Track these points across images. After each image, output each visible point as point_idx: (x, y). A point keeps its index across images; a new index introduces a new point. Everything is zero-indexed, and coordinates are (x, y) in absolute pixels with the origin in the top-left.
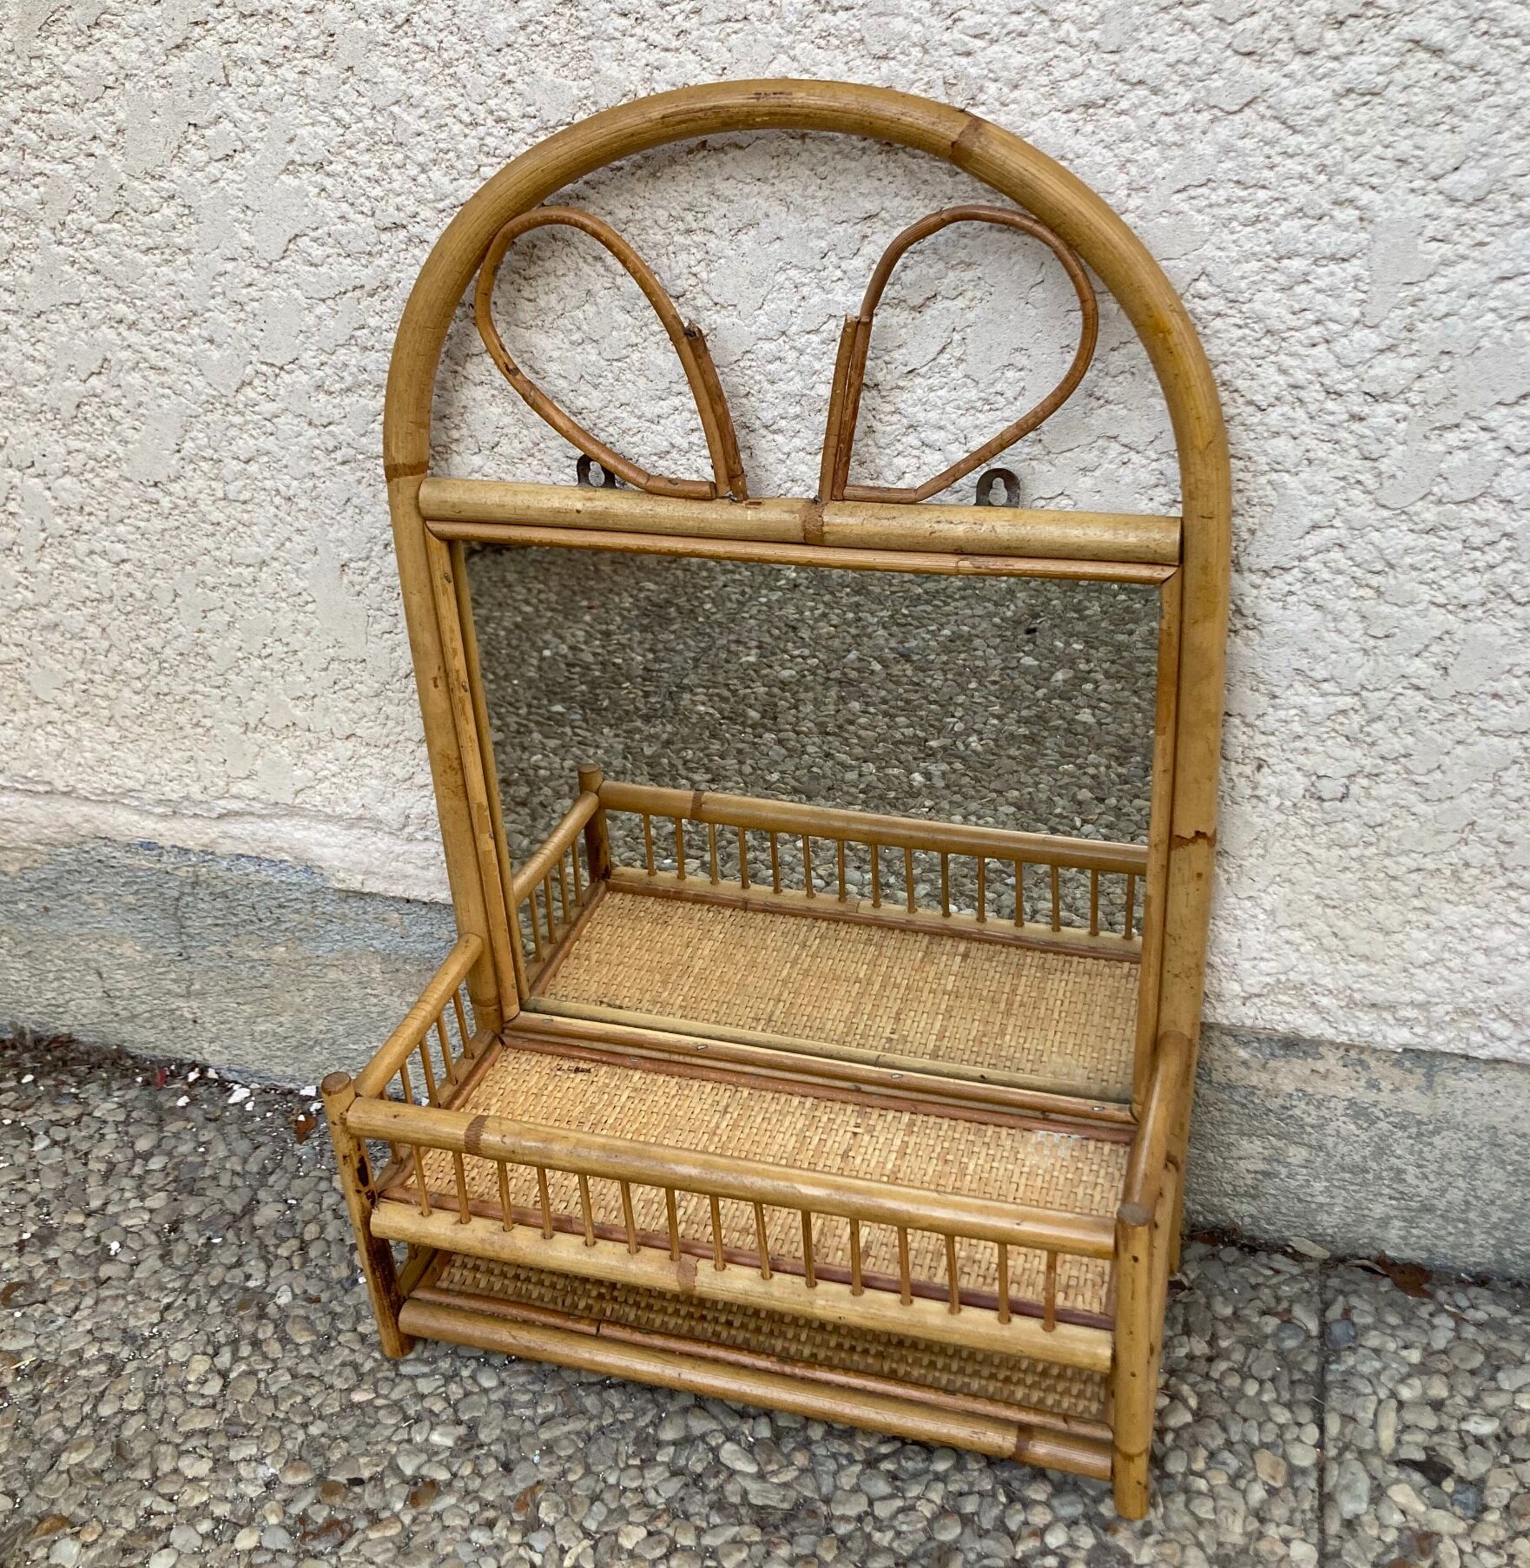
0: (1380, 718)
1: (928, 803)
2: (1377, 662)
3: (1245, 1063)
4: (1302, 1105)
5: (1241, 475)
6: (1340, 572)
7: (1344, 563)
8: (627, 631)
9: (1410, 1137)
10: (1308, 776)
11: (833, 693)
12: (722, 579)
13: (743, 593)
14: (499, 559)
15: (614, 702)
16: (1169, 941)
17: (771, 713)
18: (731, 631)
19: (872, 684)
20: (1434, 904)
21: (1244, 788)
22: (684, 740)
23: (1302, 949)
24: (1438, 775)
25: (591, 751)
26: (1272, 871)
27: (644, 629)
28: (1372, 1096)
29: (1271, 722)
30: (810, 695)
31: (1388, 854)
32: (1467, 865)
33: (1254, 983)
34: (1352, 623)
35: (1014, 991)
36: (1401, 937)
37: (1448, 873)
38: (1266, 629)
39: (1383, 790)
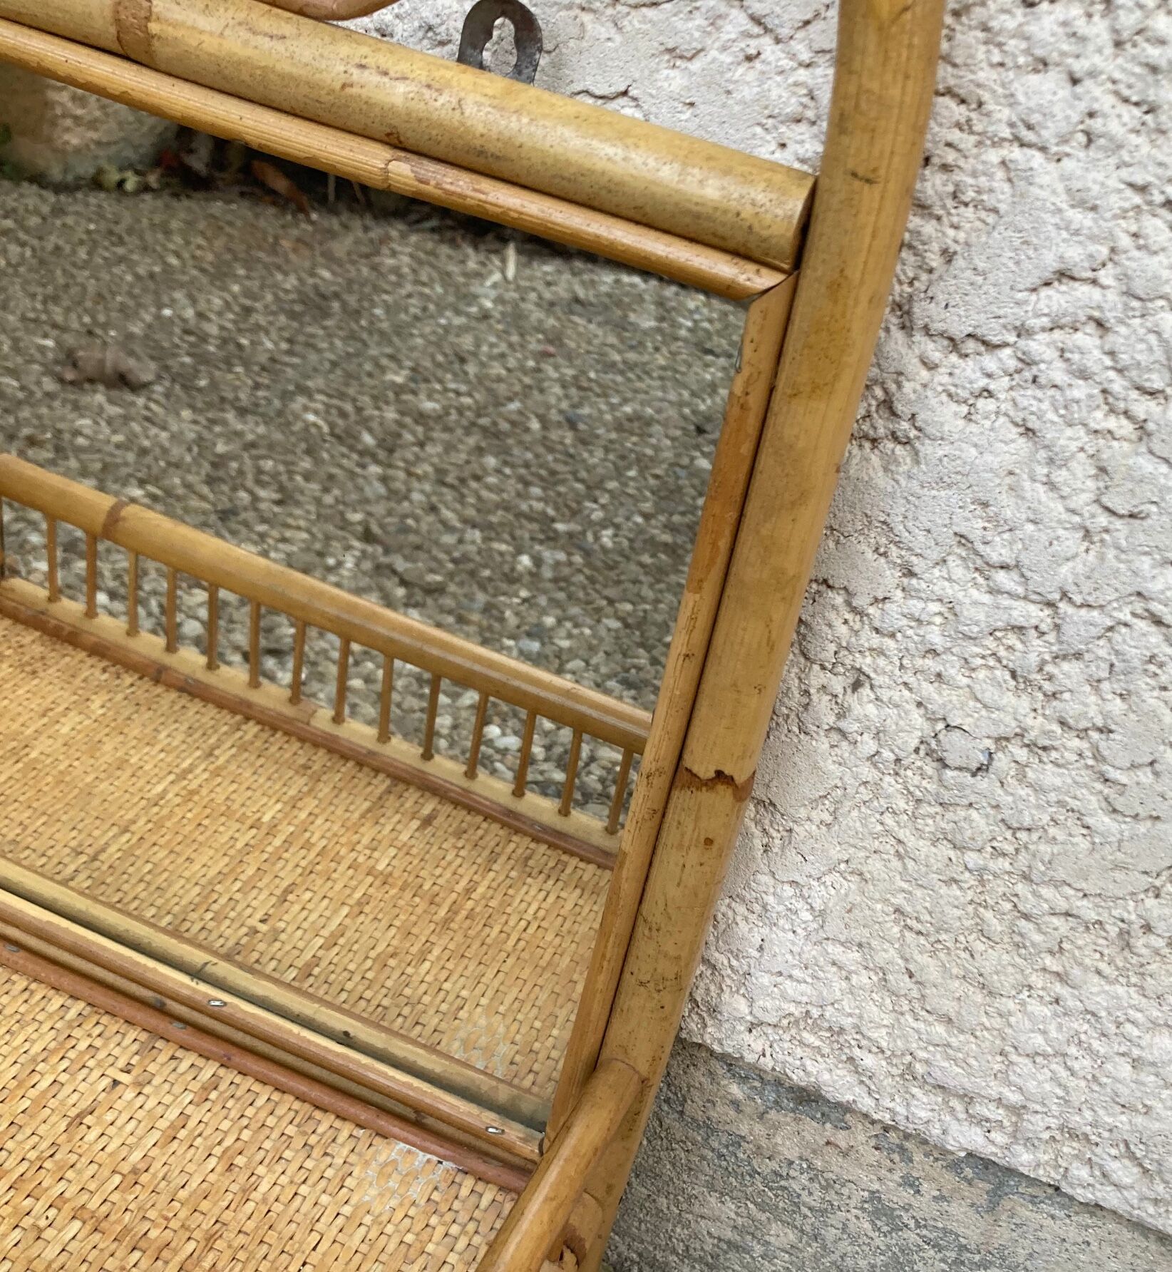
0: (1078, 656)
1: (524, 593)
2: (1102, 558)
3: (736, 1104)
4: (804, 1179)
5: (955, 136)
6: (1084, 375)
7: (1095, 359)
8: (274, 313)
9: (943, 1260)
10: (933, 720)
11: (472, 441)
12: (409, 288)
13: (425, 309)
14: (175, 203)
15: (214, 385)
16: (642, 929)
17: (390, 444)
18: (390, 343)
19: (520, 443)
20: (1076, 972)
21: (824, 710)
22: (271, 447)
23: (854, 979)
24: (1145, 776)
25: (154, 431)
26: (836, 853)
27: (293, 315)
28: (906, 1195)
29: (893, 615)
30: (446, 436)
31: (1026, 877)
32: (1148, 928)
33: (768, 1007)
34: (1079, 477)
35: (468, 891)
36: (1011, 1005)
37: (1113, 931)
38: (926, 448)
39: (1050, 776)
